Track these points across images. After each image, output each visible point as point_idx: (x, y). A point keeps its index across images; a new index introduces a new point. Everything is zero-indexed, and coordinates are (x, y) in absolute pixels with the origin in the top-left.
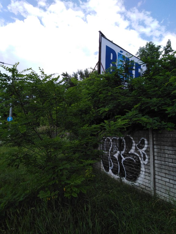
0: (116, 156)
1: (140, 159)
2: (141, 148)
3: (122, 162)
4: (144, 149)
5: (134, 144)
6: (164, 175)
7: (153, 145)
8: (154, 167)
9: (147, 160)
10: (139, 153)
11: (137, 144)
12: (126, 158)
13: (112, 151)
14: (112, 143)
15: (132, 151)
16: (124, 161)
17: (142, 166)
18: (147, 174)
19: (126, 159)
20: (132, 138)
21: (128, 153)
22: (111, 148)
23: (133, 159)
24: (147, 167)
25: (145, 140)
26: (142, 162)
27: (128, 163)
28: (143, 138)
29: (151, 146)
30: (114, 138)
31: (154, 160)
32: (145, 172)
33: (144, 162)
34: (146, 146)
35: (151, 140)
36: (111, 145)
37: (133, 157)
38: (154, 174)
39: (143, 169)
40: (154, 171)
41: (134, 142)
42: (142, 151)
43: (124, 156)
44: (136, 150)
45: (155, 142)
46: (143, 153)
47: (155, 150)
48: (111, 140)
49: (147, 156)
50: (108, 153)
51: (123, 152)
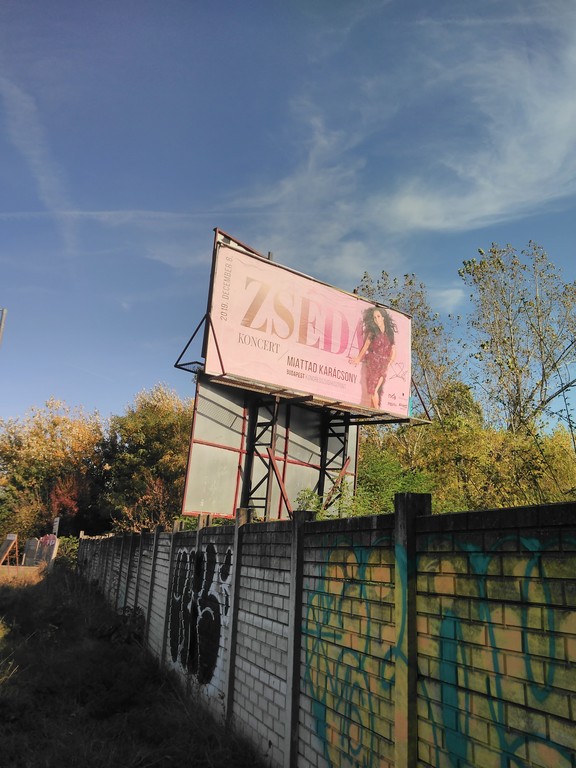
1: (221, 610)
2: (224, 574)
4: (229, 577)
5: (218, 568)
8: (235, 631)
9: (229, 612)
10: (221, 593)
11: (222, 566)
12: (203, 611)
15: (213, 590)
17: (222, 632)
19: (202, 615)
21: (206, 596)
23: (212, 612)
26: (221, 620)
31: (237, 609)
33: (225, 619)
34: (231, 570)
36: (188, 574)
37: (212, 608)
40: (234, 642)
42: (225, 586)
43: (202, 604)
44: (219, 583)
46: (226, 593)
47: (241, 582)
49: (230, 602)
51: (200, 594)
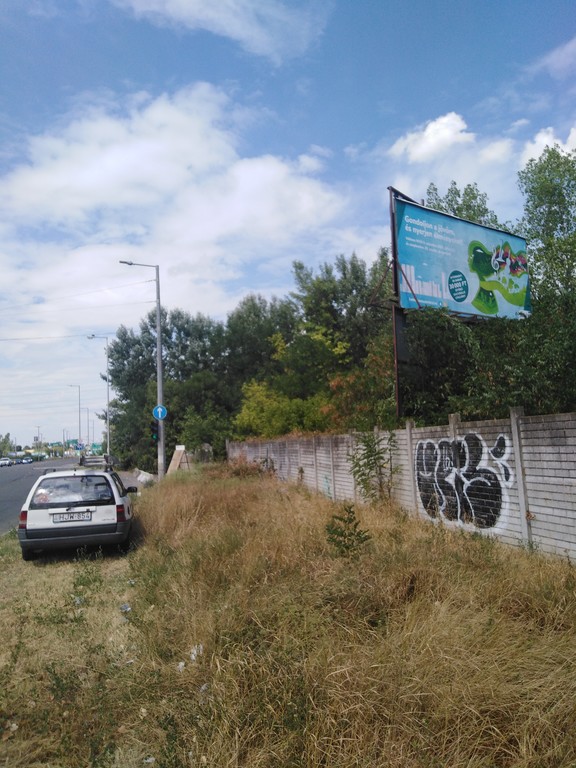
0: (450, 479)
1: (499, 478)
2: (498, 453)
3: (464, 492)
4: (505, 457)
5: (485, 450)
6: (543, 503)
7: (521, 446)
8: (525, 490)
9: (512, 478)
10: (496, 467)
11: (492, 449)
12: (472, 480)
13: (441, 469)
14: (439, 452)
15: (483, 464)
16: (469, 489)
17: (504, 492)
18: (514, 507)
19: (472, 484)
20: (480, 437)
21: (475, 471)
22: (438, 463)
23: (486, 481)
24: (512, 492)
25: (506, 438)
26: (503, 485)
27: (477, 490)
28: (501, 435)
29: (517, 448)
30: (443, 440)
31: (524, 475)
32: (511, 503)
33: (507, 483)
34: (508, 450)
35: (515, 437)
36: (439, 457)
37: (486, 477)
38: (527, 504)
39: (505, 497)
40: (526, 497)
41: (484, 444)
42: (501, 461)
43: (468, 476)
44: (490, 460)
45: (523, 442)
46: (504, 466)
47: (525, 457)
48: (437, 446)
49: (511, 472)
50: (433, 475)
51: (464, 469)
